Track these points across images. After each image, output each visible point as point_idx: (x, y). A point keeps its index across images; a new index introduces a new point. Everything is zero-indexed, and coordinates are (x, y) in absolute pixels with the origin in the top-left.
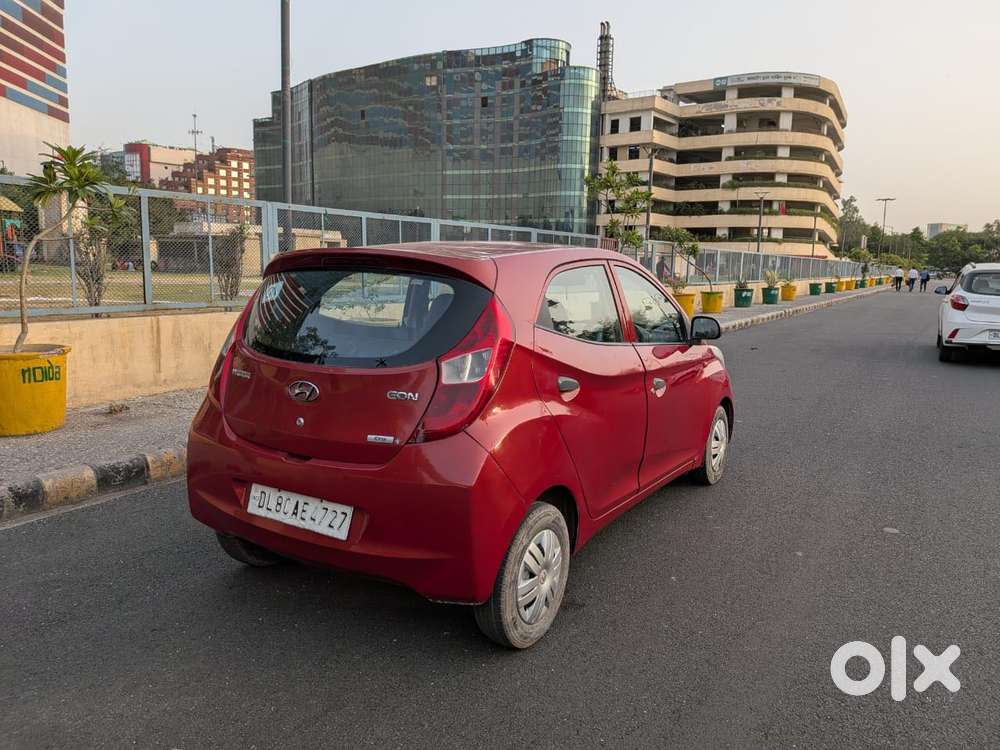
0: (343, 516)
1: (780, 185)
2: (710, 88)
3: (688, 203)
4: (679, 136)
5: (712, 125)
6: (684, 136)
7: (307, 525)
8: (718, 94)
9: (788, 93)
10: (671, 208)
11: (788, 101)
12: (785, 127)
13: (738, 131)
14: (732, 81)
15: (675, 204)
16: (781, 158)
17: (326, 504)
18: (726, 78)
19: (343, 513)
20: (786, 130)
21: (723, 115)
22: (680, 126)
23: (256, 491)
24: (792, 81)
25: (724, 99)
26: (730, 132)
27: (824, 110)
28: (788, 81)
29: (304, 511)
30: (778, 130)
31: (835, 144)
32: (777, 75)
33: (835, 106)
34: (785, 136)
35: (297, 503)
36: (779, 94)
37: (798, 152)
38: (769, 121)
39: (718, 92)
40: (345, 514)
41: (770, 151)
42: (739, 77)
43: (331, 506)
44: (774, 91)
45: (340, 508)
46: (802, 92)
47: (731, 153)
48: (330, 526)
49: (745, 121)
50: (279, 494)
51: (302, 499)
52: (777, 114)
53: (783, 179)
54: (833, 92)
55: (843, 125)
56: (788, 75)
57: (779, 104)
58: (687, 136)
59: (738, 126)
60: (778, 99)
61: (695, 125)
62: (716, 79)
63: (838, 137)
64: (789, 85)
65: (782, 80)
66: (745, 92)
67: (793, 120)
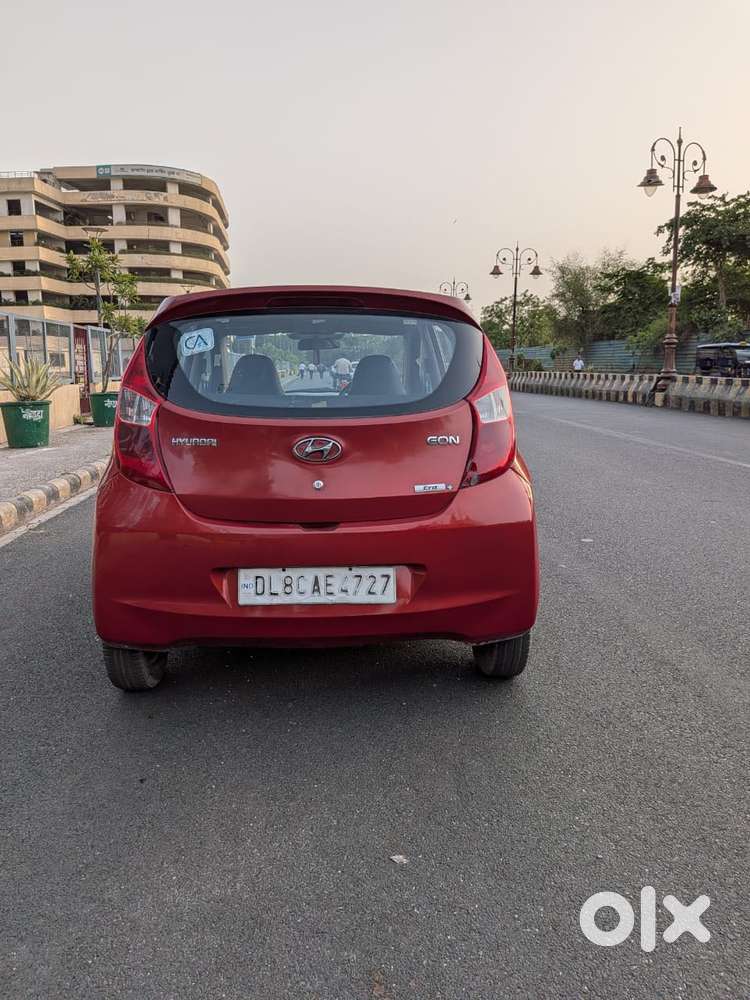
0: (385, 579)
1: (176, 281)
2: (94, 176)
3: (85, 296)
4: (65, 224)
5: (100, 215)
6: (71, 225)
7: (338, 598)
8: (102, 184)
9: (173, 189)
10: (67, 301)
11: (172, 197)
12: (175, 224)
13: (127, 224)
14: (117, 171)
15: (71, 297)
16: (174, 254)
17: (356, 571)
18: (109, 166)
19: (384, 576)
20: (176, 227)
21: (111, 206)
22: (65, 214)
23: (246, 577)
24: (176, 176)
25: (110, 189)
26: (119, 224)
27: (208, 209)
28: (172, 176)
29: (327, 585)
30: (168, 226)
31: (221, 243)
32: (161, 169)
33: (217, 205)
34: (174, 232)
35: (316, 578)
36: (164, 189)
37: (189, 249)
38: (158, 216)
39: (102, 180)
40: (388, 577)
41: (162, 247)
42: (122, 168)
43: (365, 572)
44: (160, 186)
45: (378, 572)
46: (186, 189)
47: (124, 246)
48: (370, 593)
49: (133, 214)
50: (284, 574)
51: (321, 573)
52: (165, 209)
53: (178, 275)
54: (214, 191)
55: (226, 226)
56: (172, 171)
57: (165, 198)
58: (74, 225)
59: (127, 219)
60: (165, 194)
61: (83, 215)
62: (98, 167)
63: (224, 237)
64: (173, 181)
65: (166, 175)
66: (131, 183)
67: (182, 217)
